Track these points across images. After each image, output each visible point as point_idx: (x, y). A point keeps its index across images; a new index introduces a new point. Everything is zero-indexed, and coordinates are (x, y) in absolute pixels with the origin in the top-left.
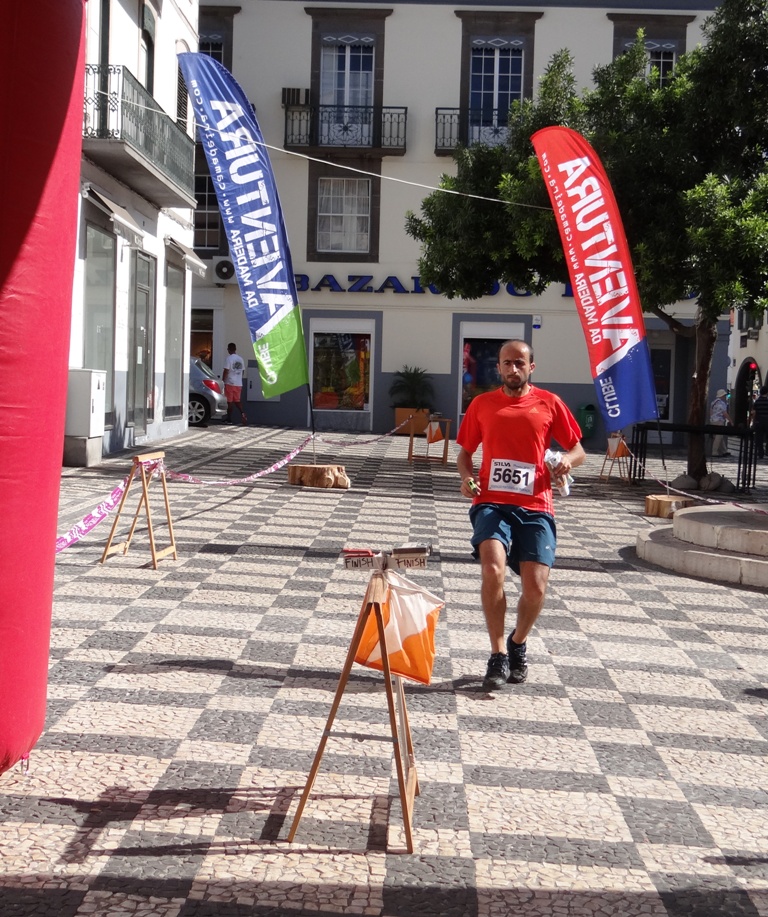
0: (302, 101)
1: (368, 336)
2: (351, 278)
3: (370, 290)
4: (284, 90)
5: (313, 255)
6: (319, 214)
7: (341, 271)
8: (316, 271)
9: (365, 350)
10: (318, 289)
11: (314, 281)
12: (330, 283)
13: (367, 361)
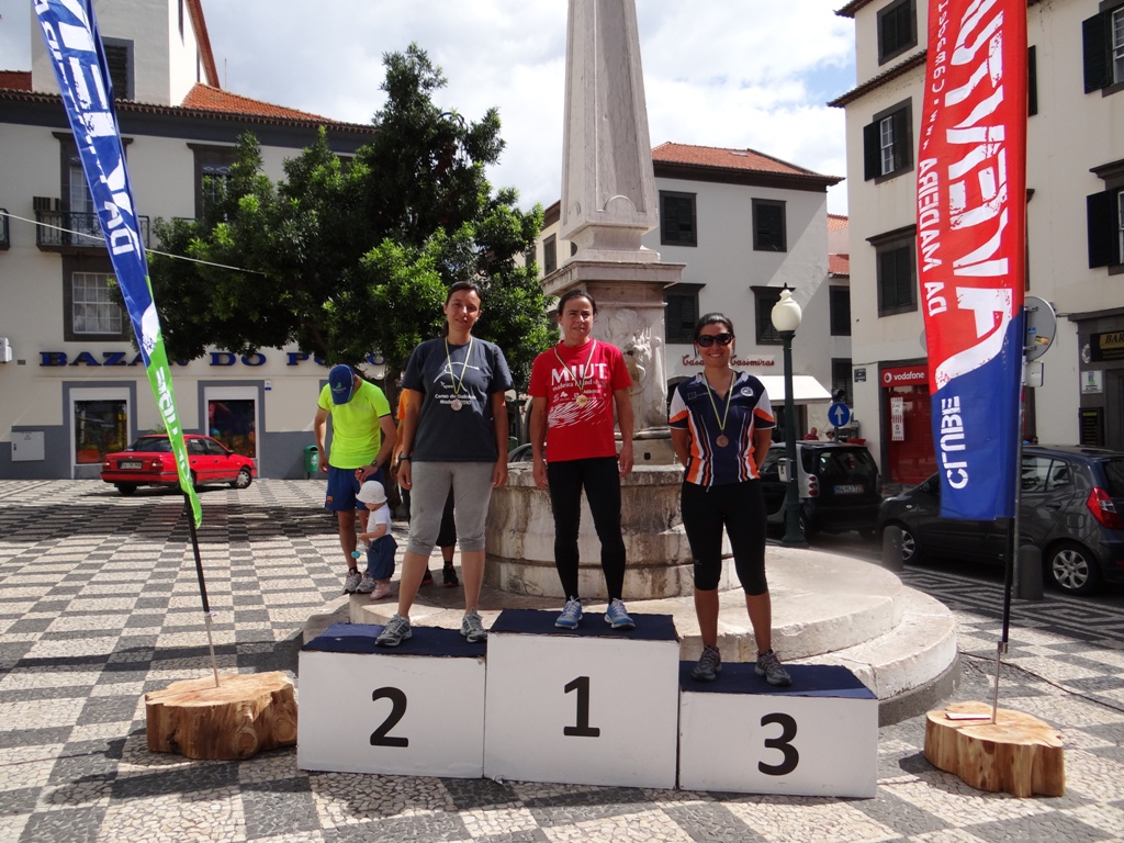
0: (53, 207)
1: (125, 402)
2: (106, 355)
3: (124, 363)
4: (35, 198)
5: (70, 336)
6: (75, 302)
7: (97, 349)
8: (73, 349)
9: (123, 413)
10: (75, 363)
11: (72, 357)
12: (86, 359)
13: (124, 422)
